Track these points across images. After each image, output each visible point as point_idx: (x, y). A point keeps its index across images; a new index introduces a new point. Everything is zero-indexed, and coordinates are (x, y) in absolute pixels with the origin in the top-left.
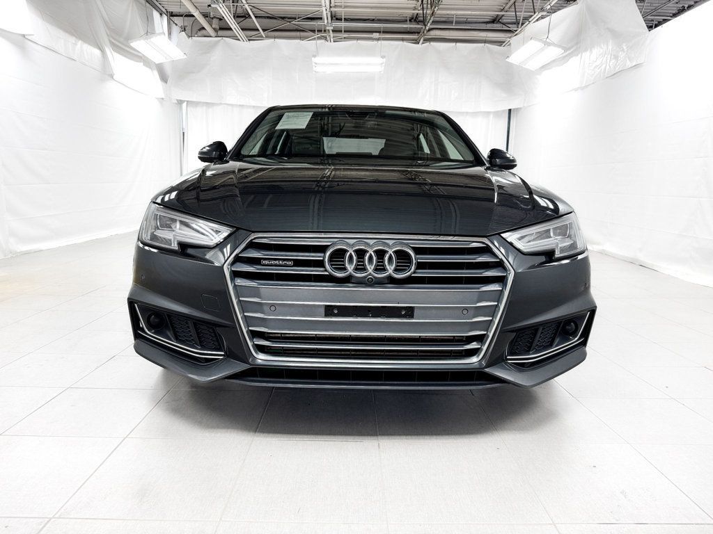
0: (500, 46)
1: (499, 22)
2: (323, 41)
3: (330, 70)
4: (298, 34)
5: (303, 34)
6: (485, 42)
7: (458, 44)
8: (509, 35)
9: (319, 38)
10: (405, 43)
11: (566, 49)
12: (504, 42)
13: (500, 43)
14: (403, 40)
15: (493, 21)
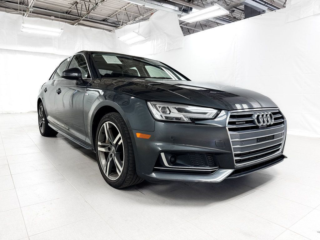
0: (110, 32)
1: (106, 21)
2: (21, 15)
3: (30, 31)
4: (4, 9)
5: (7, 9)
6: (103, 29)
7: (92, 28)
8: (115, 28)
9: (18, 13)
10: (66, 24)
11: (145, 38)
12: (112, 31)
13: (110, 31)
14: (66, 22)
15: (104, 20)
